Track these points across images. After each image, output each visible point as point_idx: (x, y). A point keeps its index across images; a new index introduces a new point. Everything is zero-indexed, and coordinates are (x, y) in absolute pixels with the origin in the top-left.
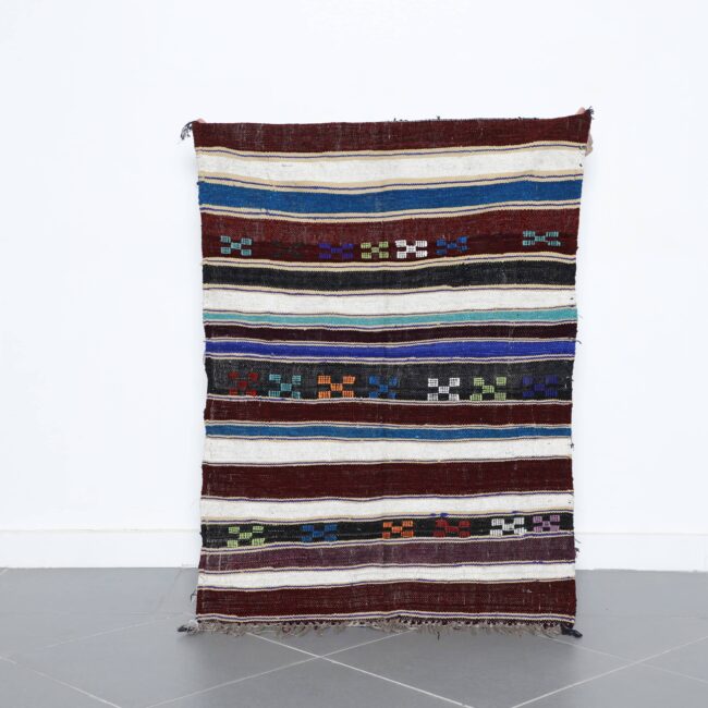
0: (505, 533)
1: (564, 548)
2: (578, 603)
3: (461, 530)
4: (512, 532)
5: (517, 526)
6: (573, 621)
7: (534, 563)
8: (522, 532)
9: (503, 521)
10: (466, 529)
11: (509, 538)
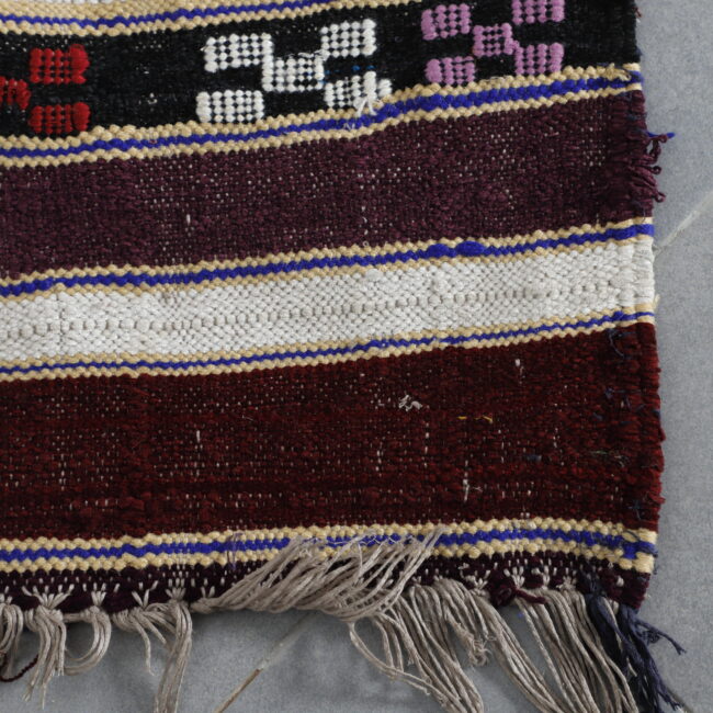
0: (278, 104)
1: (591, 157)
2: (667, 448)
3: (42, 94)
4: (313, 101)
5: (340, 69)
6: (646, 564)
7: (436, 253)
8: (374, 91)
9: (268, 42)
10: (70, 92)
11: (297, 130)
